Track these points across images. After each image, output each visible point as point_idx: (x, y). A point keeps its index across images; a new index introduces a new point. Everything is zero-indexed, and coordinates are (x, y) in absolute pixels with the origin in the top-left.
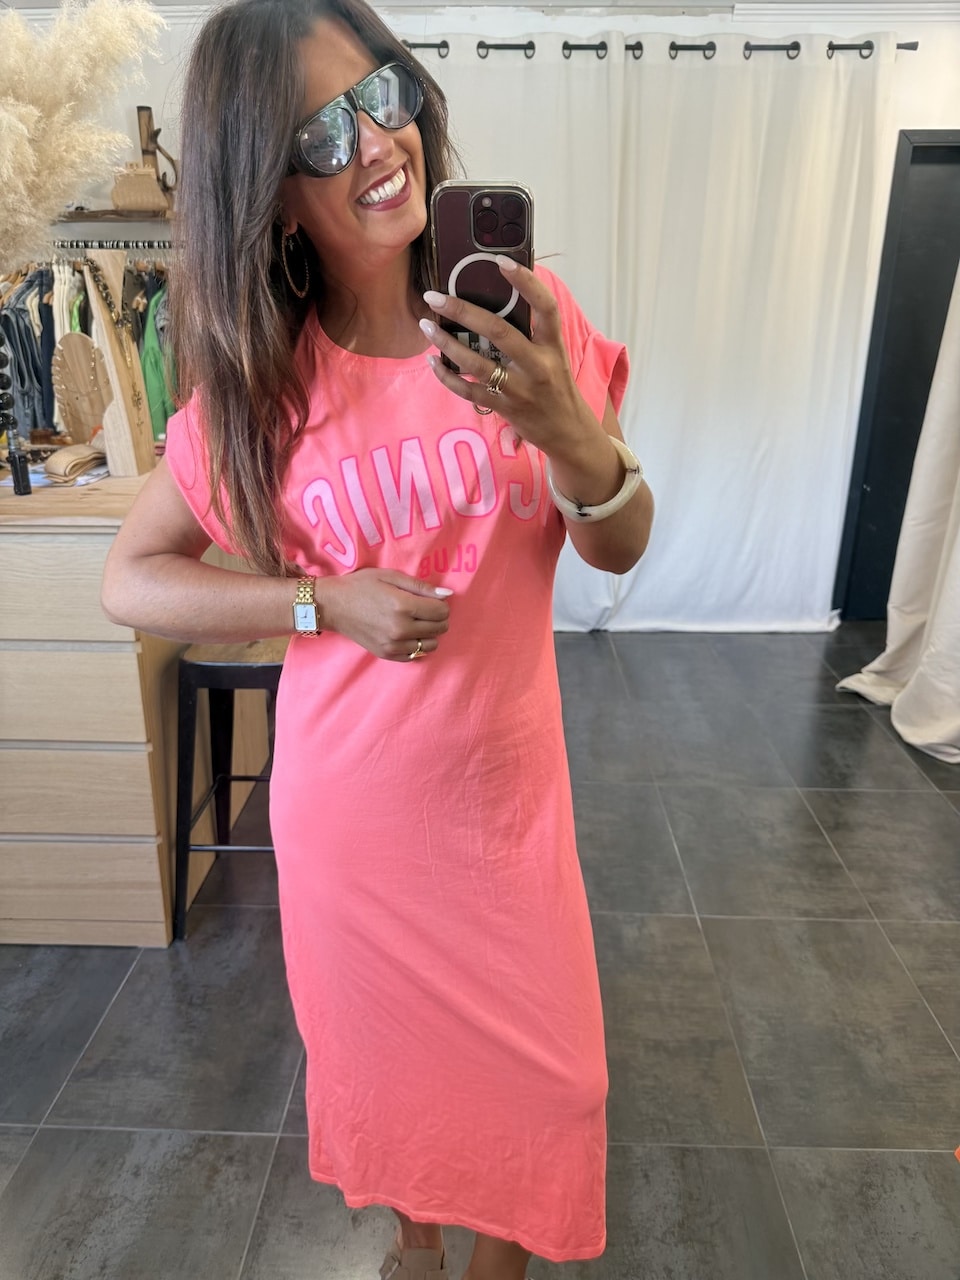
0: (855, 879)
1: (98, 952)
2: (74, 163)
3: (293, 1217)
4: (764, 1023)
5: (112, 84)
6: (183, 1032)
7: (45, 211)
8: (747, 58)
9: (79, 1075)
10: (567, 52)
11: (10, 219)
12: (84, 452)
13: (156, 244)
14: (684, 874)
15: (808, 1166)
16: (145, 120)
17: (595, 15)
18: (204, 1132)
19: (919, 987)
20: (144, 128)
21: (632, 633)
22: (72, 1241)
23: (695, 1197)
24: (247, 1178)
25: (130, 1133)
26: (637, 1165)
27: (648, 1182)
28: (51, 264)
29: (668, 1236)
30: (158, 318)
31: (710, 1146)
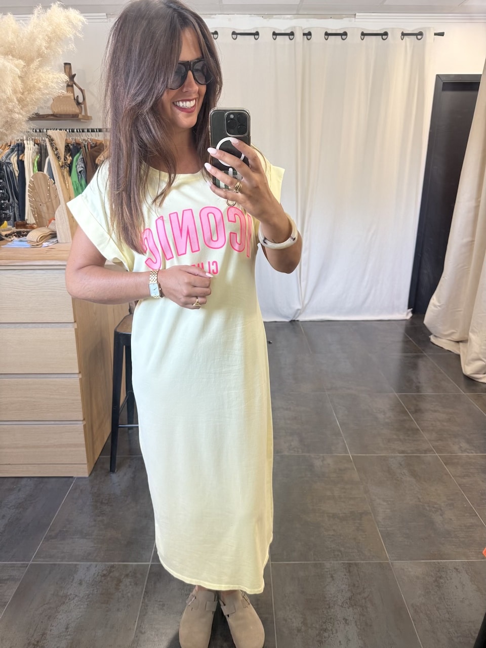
0: (426, 436)
1: (54, 479)
2: (40, 88)
3: (160, 601)
4: (385, 504)
5: (59, 50)
6: (99, 516)
7: (26, 112)
8: (362, 40)
9: (48, 539)
10: (274, 37)
11: (9, 116)
12: (45, 231)
13: (75, 130)
14: (343, 435)
15: (410, 570)
16: (67, 70)
17: (288, 18)
18: (113, 563)
19: (460, 485)
20: (68, 74)
21: (311, 321)
22: (50, 617)
23: (356, 585)
24: (136, 584)
25: (76, 565)
26: (327, 572)
27: (333, 580)
28: (23, 140)
29: (344, 604)
30: (78, 166)
31: (362, 562)
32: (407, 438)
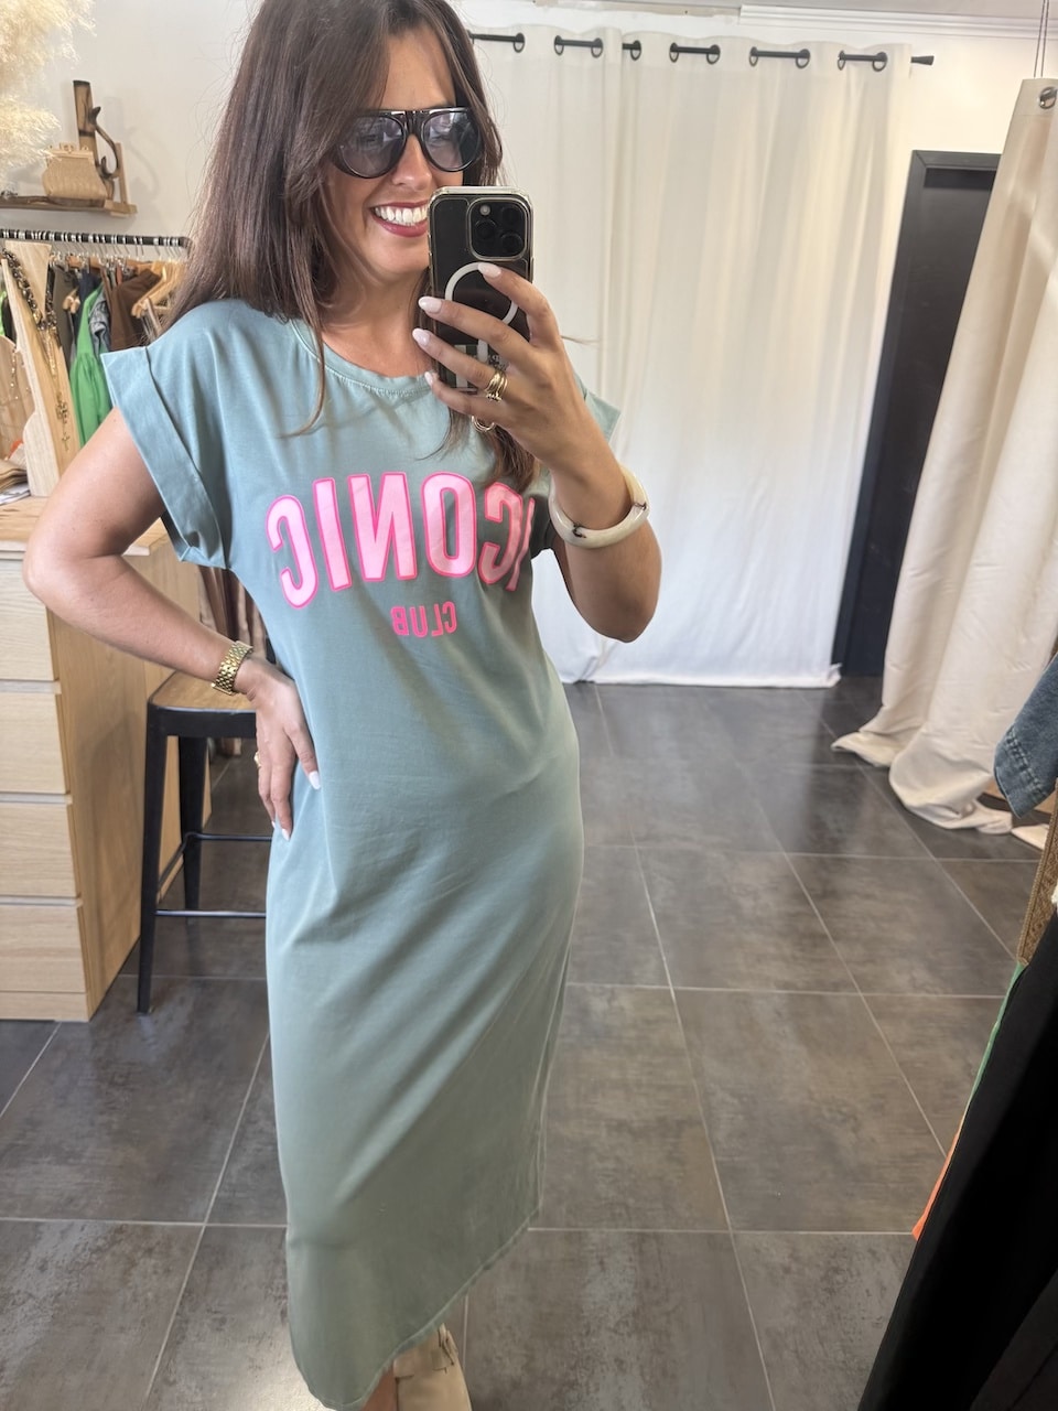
0: (840, 950)
1: (8, 1026)
3: (216, 1312)
4: (736, 1101)
6: (102, 1113)
8: (753, 65)
10: (559, 48)
12: (1, 468)
14: (660, 942)
15: (772, 1251)
16: (82, 97)
17: (590, 9)
18: (121, 1222)
19: (901, 1064)
20: (81, 106)
21: (617, 685)
23: (652, 1285)
24: (167, 1271)
25: (38, 1224)
26: (592, 1251)
27: (603, 1270)
29: (621, 1326)
30: (93, 321)
31: (671, 1231)
32: (798, 954)
